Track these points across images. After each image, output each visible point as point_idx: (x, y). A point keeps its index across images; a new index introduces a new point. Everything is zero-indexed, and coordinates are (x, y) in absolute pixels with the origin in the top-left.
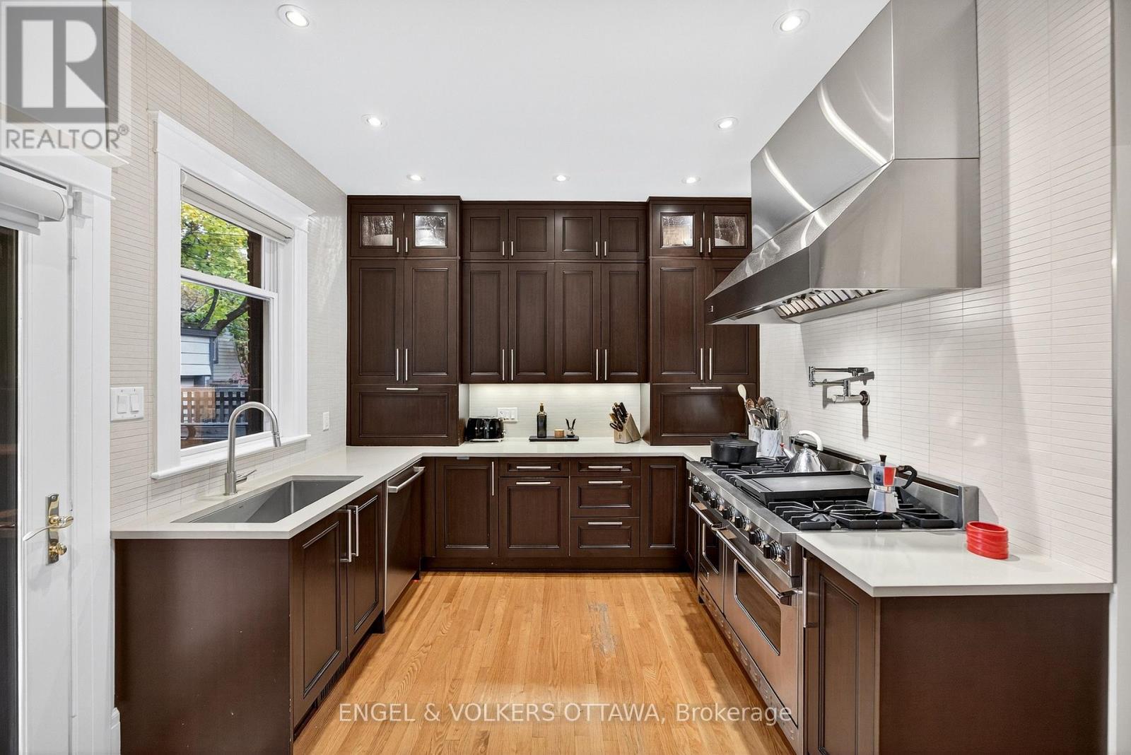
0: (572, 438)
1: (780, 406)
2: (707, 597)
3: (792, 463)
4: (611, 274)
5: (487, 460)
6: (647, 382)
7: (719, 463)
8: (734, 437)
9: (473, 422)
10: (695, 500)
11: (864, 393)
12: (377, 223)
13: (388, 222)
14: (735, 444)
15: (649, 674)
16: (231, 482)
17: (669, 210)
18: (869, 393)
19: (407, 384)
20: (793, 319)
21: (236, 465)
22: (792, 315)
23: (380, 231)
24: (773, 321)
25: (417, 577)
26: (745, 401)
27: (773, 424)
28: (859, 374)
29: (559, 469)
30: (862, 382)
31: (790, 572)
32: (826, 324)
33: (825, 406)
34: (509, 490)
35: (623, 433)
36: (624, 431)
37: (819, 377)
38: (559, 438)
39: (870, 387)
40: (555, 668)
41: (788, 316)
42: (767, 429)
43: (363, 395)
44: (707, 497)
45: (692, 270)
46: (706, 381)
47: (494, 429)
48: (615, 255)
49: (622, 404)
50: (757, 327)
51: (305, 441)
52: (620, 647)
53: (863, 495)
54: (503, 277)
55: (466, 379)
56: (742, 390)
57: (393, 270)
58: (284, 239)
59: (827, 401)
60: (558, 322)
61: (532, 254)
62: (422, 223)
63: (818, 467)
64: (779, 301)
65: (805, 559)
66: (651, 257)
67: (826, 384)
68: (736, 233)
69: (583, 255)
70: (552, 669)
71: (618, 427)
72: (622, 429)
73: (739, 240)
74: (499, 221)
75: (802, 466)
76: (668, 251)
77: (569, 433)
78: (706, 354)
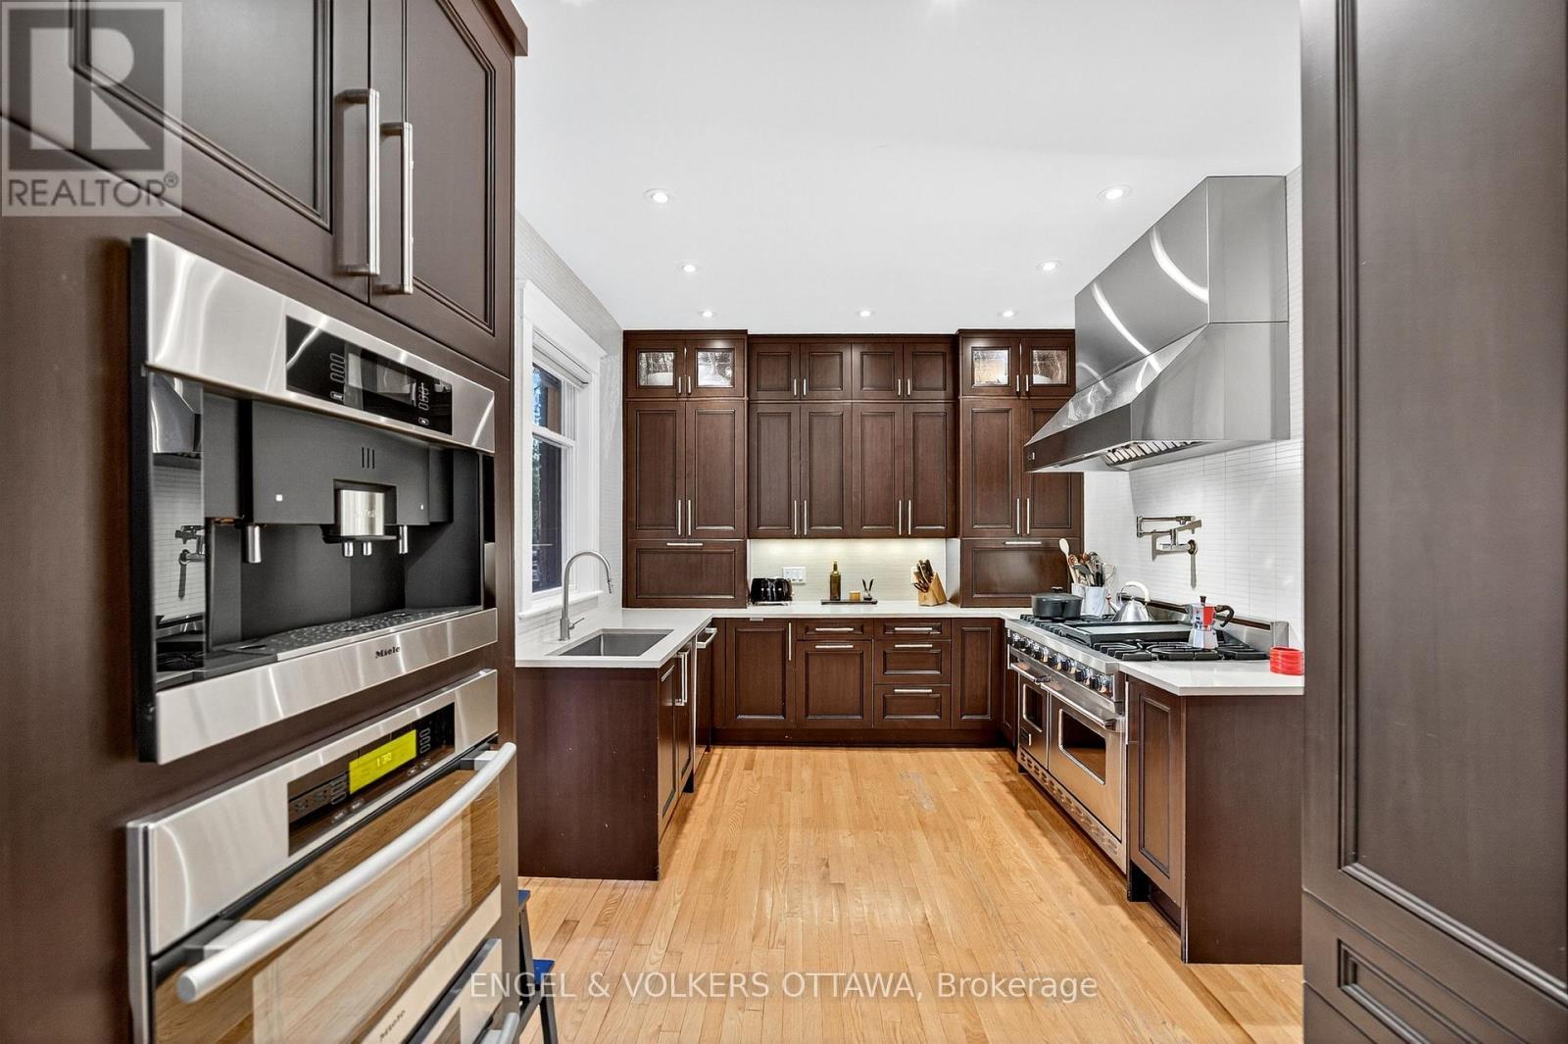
0: (869, 601)
1: (1107, 562)
2: (1029, 761)
3: (1118, 615)
4: (915, 415)
5: (784, 622)
6: (956, 537)
7: (1041, 618)
8: (1056, 591)
9: (758, 582)
10: (1014, 660)
11: (1192, 542)
12: (656, 361)
13: (668, 358)
14: (1058, 598)
15: (974, 825)
16: (566, 629)
17: (980, 343)
18: (1196, 542)
19: (689, 539)
20: (1120, 466)
21: (570, 610)
22: (1119, 462)
23: (659, 369)
24: (1099, 468)
25: (708, 750)
26: (1068, 557)
27: (1100, 580)
28: (1187, 523)
29: (862, 631)
30: (1190, 531)
31: (1113, 698)
32: (1155, 472)
33: (1154, 558)
34: (807, 655)
35: (929, 595)
36: (930, 592)
37: (1148, 527)
38: (855, 601)
39: (1198, 536)
40: (877, 818)
41: (1115, 464)
42: (1092, 585)
43: (639, 551)
44: (1029, 650)
45: (1007, 411)
46: (1023, 535)
47: (781, 591)
48: (920, 394)
49: (928, 561)
50: (1080, 475)
51: (596, 598)
52: (940, 805)
53: (1184, 637)
54: (794, 419)
55: (753, 534)
56: (1064, 545)
57: (673, 413)
58: (581, 384)
59: (1156, 553)
60: (856, 468)
61: (827, 393)
62: (706, 359)
63: (1145, 617)
64: (1105, 450)
65: (1127, 683)
66: (961, 397)
67: (1155, 534)
68: (1057, 368)
69: (884, 394)
70: (874, 821)
71: (923, 587)
72: (927, 589)
73: (1060, 377)
74: (789, 356)
75: (1129, 616)
76: (980, 389)
77: (866, 595)
78: (1023, 505)
